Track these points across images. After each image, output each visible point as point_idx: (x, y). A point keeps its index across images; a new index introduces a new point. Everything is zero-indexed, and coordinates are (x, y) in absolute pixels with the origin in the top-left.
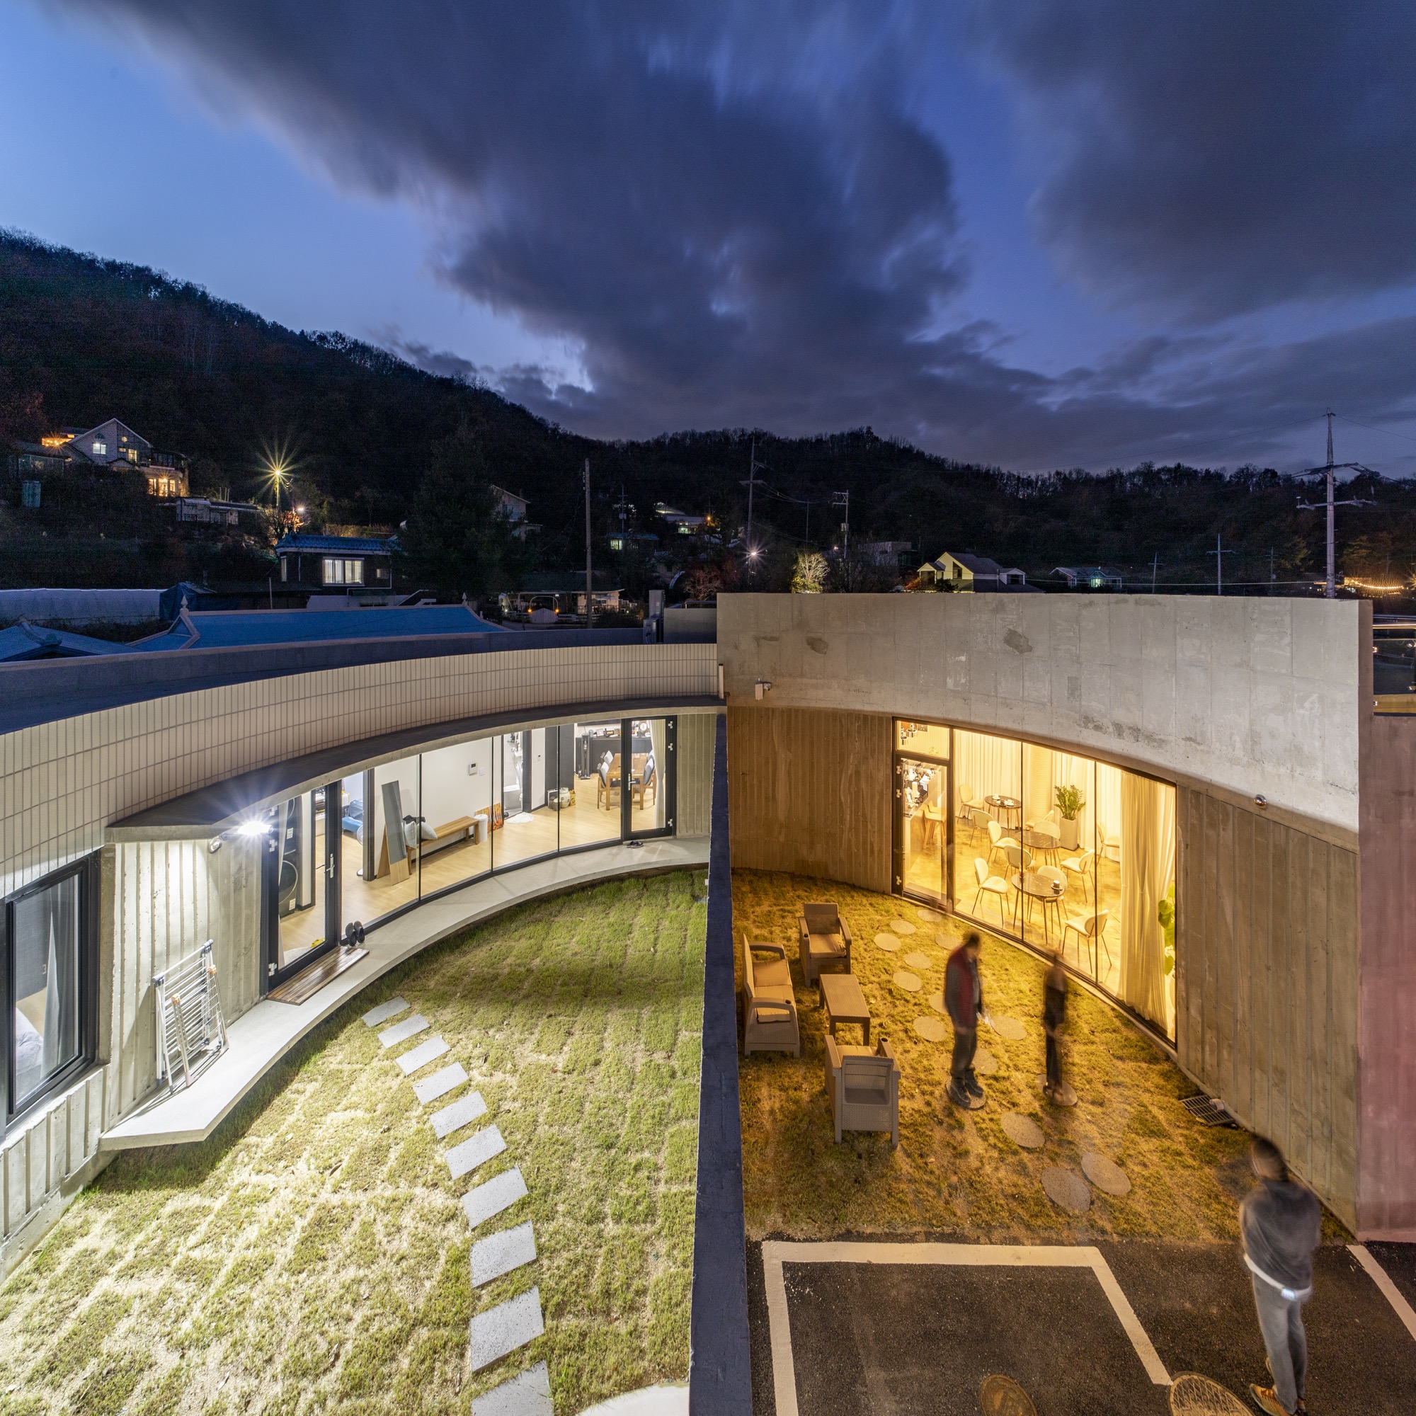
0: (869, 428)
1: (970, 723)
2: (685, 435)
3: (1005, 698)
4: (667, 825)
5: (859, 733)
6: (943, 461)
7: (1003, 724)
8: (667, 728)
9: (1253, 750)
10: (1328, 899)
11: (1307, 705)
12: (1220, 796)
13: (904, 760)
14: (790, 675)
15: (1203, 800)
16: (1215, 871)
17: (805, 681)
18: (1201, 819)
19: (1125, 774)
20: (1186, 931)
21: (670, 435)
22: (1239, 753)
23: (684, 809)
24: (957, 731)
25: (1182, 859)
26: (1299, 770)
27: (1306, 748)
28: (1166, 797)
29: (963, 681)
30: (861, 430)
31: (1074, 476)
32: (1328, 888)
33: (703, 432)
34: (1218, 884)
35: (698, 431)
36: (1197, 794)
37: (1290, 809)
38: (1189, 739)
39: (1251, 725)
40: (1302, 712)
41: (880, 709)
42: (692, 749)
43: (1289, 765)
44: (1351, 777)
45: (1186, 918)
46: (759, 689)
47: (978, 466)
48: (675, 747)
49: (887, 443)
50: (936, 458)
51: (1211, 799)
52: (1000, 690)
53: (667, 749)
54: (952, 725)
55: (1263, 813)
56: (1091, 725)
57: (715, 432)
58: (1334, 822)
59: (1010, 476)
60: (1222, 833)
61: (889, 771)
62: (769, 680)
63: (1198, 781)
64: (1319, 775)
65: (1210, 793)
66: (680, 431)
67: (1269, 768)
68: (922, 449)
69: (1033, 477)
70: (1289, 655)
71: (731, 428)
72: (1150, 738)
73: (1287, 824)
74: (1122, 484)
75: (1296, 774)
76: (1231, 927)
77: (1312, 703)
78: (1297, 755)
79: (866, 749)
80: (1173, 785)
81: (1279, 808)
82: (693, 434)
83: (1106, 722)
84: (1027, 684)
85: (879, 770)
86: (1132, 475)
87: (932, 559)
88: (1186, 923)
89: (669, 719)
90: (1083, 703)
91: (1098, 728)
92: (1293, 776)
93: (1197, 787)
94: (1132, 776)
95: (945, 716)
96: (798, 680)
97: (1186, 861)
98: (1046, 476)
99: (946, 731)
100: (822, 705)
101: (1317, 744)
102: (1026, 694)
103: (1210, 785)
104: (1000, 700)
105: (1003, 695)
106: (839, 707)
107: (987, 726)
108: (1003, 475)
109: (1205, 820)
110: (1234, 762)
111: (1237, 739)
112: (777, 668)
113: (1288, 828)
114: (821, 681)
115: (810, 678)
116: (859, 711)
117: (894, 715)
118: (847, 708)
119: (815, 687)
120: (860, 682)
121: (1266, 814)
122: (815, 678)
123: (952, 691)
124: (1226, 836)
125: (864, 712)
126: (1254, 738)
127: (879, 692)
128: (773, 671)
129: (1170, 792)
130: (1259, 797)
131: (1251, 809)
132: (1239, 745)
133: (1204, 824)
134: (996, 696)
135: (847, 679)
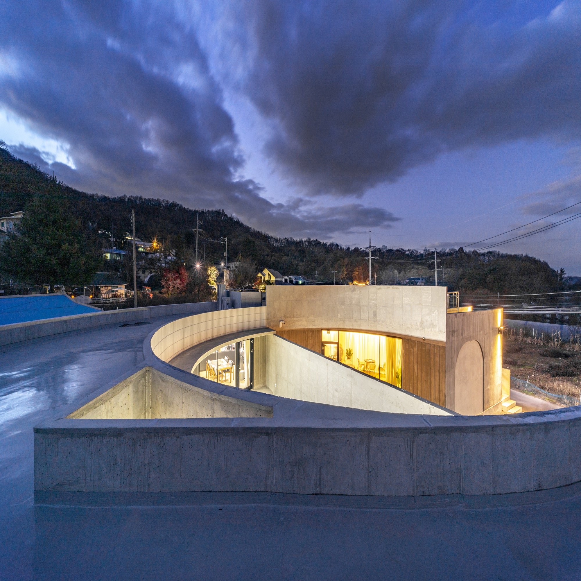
0: (223, 210)
1: (345, 329)
2: (136, 198)
3: (355, 319)
4: (251, 385)
5: (311, 337)
6: (250, 228)
7: (355, 328)
8: (251, 343)
9: (422, 326)
10: (439, 359)
11: (435, 313)
12: (414, 339)
13: (325, 344)
14: (290, 317)
15: (410, 341)
16: (412, 359)
17: (295, 319)
18: (409, 346)
19: (387, 338)
20: (405, 378)
21: (128, 196)
22: (419, 327)
23: (256, 377)
24: (340, 332)
25: (404, 358)
26: (433, 329)
27: (434, 323)
28: (399, 342)
29: (343, 315)
30: (220, 210)
31: (290, 240)
32: (439, 357)
33: (147, 198)
34: (413, 363)
35: (144, 197)
36: (408, 340)
37: (430, 339)
39: (422, 319)
40: (433, 314)
41: (318, 327)
42: (258, 351)
43: (430, 328)
44: (444, 328)
45: (405, 374)
46: (281, 323)
47: (262, 232)
48: (253, 351)
49: (230, 218)
50: (248, 227)
51: (412, 341)
52: (354, 317)
53: (251, 352)
54: (339, 330)
55: (424, 341)
57: (153, 199)
58: (440, 340)
59: (272, 237)
60: (414, 349)
61: (320, 349)
62: (283, 320)
63: (408, 336)
64: (437, 330)
65: (411, 339)
66: (134, 195)
67: (426, 329)
68: (243, 222)
69: (278, 239)
70: (431, 301)
71: (162, 199)
73: (430, 343)
74: (303, 244)
75: (432, 330)
76: (416, 373)
77: (436, 312)
78: (432, 325)
79: (314, 342)
80: (402, 338)
81: (428, 340)
82: (141, 198)
84: (362, 314)
85: (317, 349)
86: (305, 241)
87: (261, 271)
88: (405, 376)
89: (251, 339)
90: (378, 318)
92: (431, 331)
93: (408, 338)
94: (389, 338)
95: (337, 327)
96: (292, 319)
97: (405, 358)
98: (282, 239)
99: (338, 332)
100: (300, 328)
101: (437, 322)
102: (361, 317)
103: (412, 337)
104: (354, 320)
105: (355, 318)
106: (305, 328)
107: (350, 329)
108: (269, 237)
110: (417, 329)
111: (418, 323)
112: (286, 315)
113: (430, 344)
114: (299, 319)
115: (296, 318)
116: (311, 329)
117: (321, 328)
118: (308, 328)
119: (298, 321)
120: (312, 318)
121: (425, 342)
122: (298, 318)
123: (340, 318)
124: (415, 349)
125: (313, 328)
126: (422, 323)
127: (318, 321)
128: (285, 316)
129: (400, 340)
130: (424, 338)
131: (422, 341)
132: (419, 325)
133: (410, 347)
134: (353, 319)
135: (308, 317)
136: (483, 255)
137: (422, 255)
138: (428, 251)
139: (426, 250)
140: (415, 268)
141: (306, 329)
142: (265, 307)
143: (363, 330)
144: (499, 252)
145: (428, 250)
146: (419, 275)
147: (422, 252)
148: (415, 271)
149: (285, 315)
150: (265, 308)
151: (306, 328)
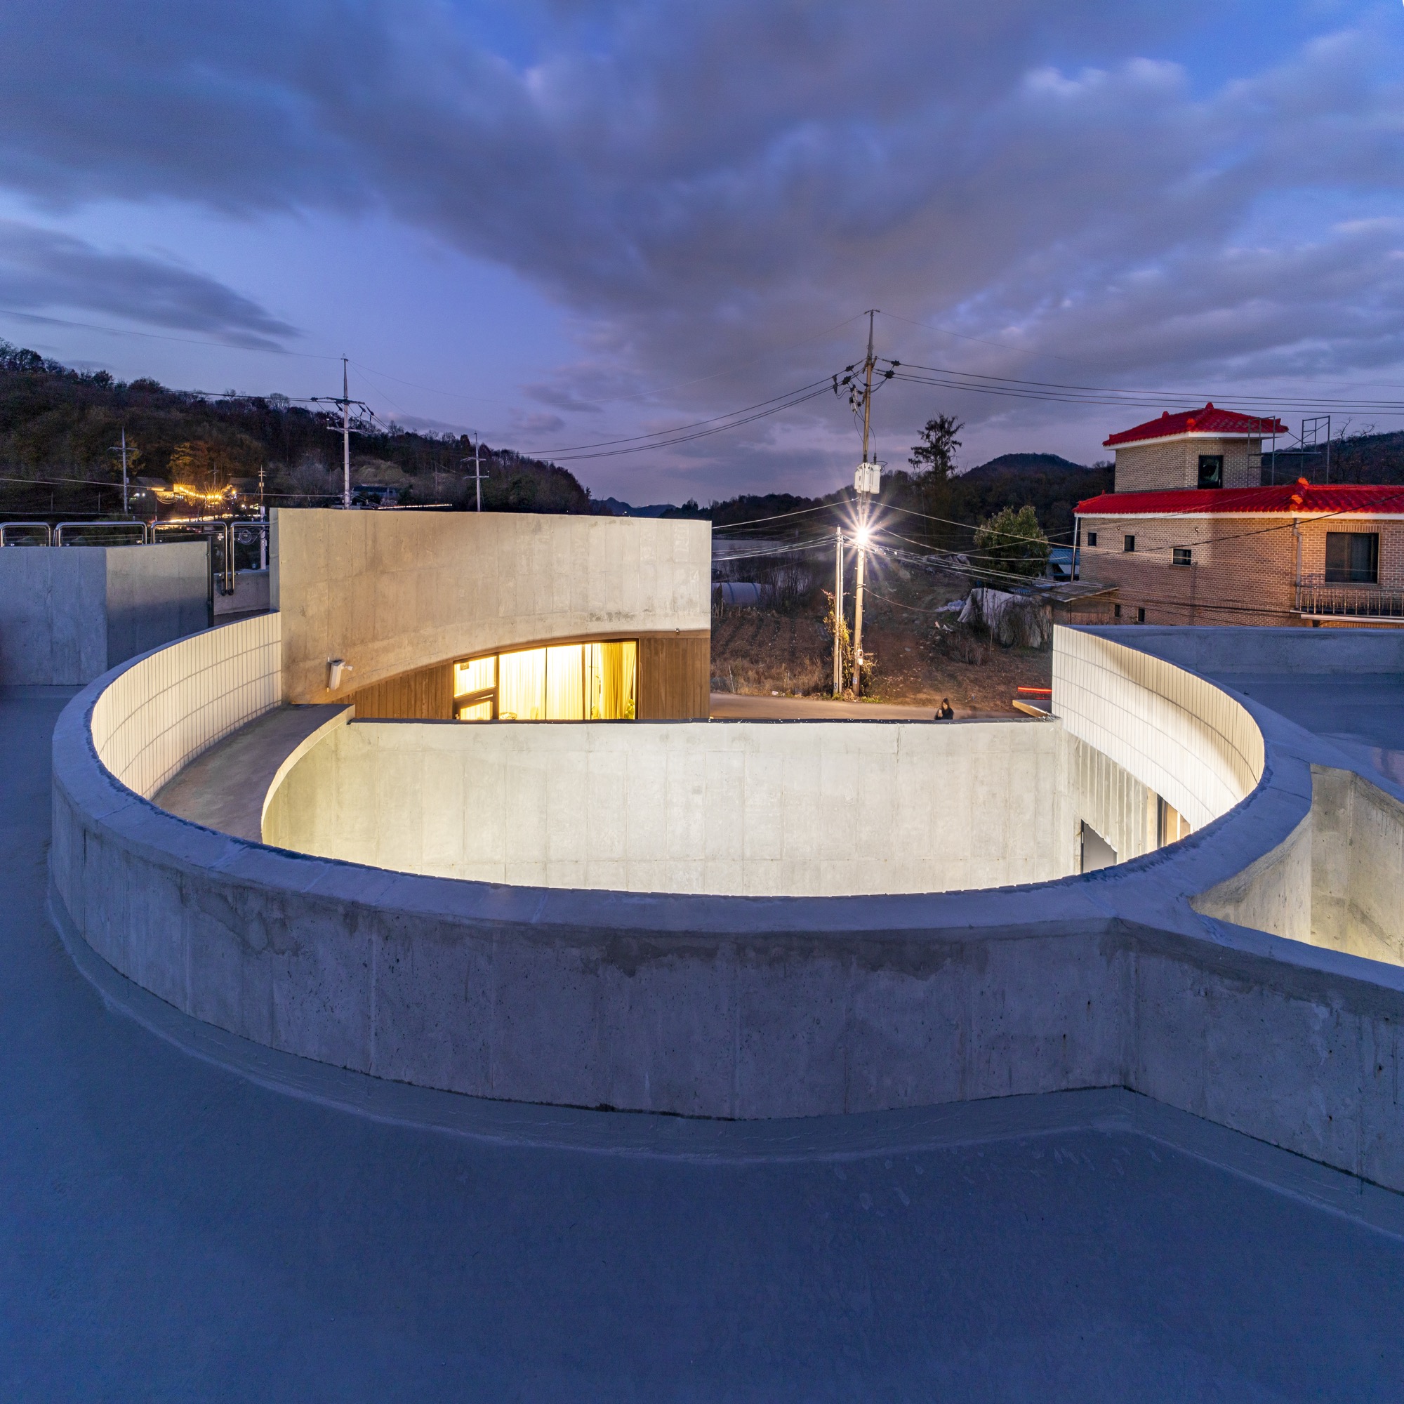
1: (513, 645)
5: (425, 693)
9: (674, 607)
11: (695, 577)
12: (659, 636)
14: (362, 641)
15: (652, 642)
16: (657, 677)
17: (378, 645)
18: (651, 654)
19: (607, 645)
22: (668, 611)
24: (502, 656)
25: (642, 681)
26: (691, 610)
27: (694, 598)
28: (629, 649)
29: (511, 607)
32: (701, 658)
34: (658, 683)
36: (649, 640)
37: (688, 630)
38: (646, 610)
39: (673, 594)
40: (693, 580)
41: (445, 657)
43: (688, 610)
44: (709, 605)
51: (656, 640)
52: (538, 608)
54: (499, 653)
56: (594, 619)
58: (703, 628)
60: (660, 656)
62: (342, 656)
63: (650, 632)
64: (697, 610)
65: (656, 637)
67: (680, 613)
70: (688, 551)
72: (626, 616)
75: (690, 613)
76: (664, 702)
77: (697, 575)
78: (690, 603)
79: (432, 709)
80: (637, 639)
81: (684, 631)
83: (603, 614)
90: (590, 604)
91: (598, 619)
93: (650, 636)
95: (493, 646)
96: (372, 645)
97: (644, 680)
99: (496, 657)
100: (393, 672)
101: (698, 596)
102: (555, 607)
103: (656, 632)
104: (536, 617)
105: (539, 612)
107: (524, 644)
109: (653, 652)
110: (666, 615)
111: (668, 603)
112: (349, 635)
113: (687, 639)
114: (392, 641)
115: (382, 640)
116: (426, 666)
117: (453, 658)
118: (416, 669)
119: (386, 650)
120: (428, 631)
121: (679, 637)
122: (387, 638)
123: (503, 618)
124: (662, 656)
125: (430, 664)
126: (674, 601)
127: (444, 638)
128: (347, 643)
129: (633, 645)
130: (677, 629)
131: (673, 637)
132: (668, 606)
133: (653, 654)
134: (534, 614)
135: (416, 630)
136: (497, 454)
137: (384, 436)
138: (399, 430)
139: (395, 427)
140: (369, 463)
141: (411, 670)
142: (274, 614)
143: (558, 639)
144: (518, 453)
145: (398, 427)
146: (380, 482)
147: (385, 430)
148: (372, 470)
149: (345, 637)
150: (275, 618)
151: (412, 667)
